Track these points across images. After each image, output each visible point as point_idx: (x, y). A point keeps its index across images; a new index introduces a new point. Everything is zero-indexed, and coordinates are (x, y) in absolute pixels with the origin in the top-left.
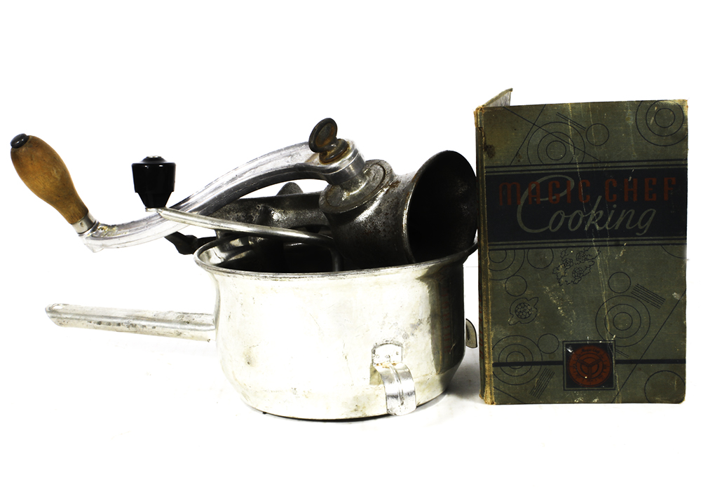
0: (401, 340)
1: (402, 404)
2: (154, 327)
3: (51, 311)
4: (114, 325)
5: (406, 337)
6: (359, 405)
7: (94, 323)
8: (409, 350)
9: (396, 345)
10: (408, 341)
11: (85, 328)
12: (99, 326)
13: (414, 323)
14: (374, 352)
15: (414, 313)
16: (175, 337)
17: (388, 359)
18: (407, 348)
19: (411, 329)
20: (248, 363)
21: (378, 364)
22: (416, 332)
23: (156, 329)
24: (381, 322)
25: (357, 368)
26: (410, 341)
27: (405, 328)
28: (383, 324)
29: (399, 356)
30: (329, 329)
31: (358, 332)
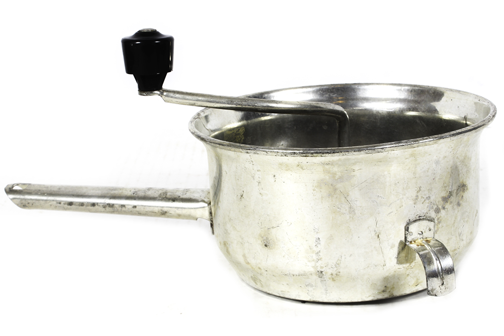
0: (433, 214)
1: (443, 284)
2: (135, 207)
3: (10, 191)
4: (87, 206)
5: (437, 211)
6: (388, 286)
7: (64, 204)
8: (440, 225)
9: (429, 220)
10: (439, 215)
11: (53, 209)
12: (69, 207)
13: (445, 196)
14: (407, 229)
15: (445, 185)
16: (159, 216)
17: (421, 236)
18: (439, 223)
19: (442, 202)
20: (266, 246)
21: (411, 242)
22: (448, 206)
23: (137, 209)
24: (414, 197)
25: (390, 247)
26: (442, 215)
27: (437, 201)
28: (417, 199)
29: (432, 232)
30: (360, 207)
31: (391, 209)
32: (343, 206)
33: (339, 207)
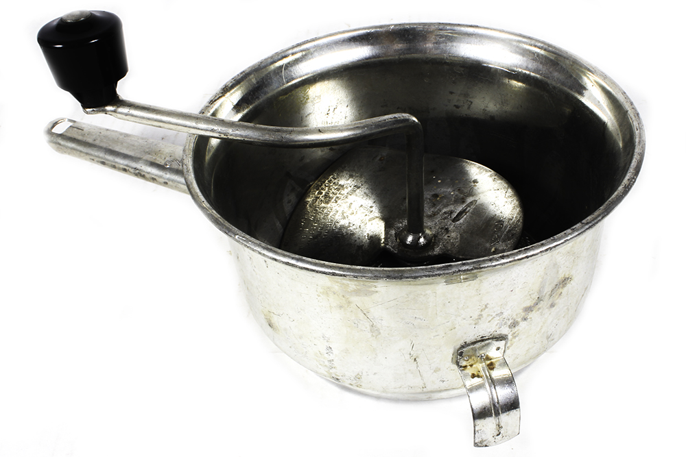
1: (498, 434)
4: (119, 169)
5: (514, 325)
7: (98, 162)
8: (517, 339)
9: (498, 339)
10: (516, 329)
13: (528, 305)
14: (460, 354)
15: (531, 292)
18: (515, 337)
19: (523, 313)
20: (270, 326)
21: (465, 367)
22: (532, 315)
24: (475, 316)
25: (432, 371)
26: (520, 328)
27: (515, 314)
28: (480, 319)
29: (501, 351)
30: (388, 327)
31: (436, 331)
32: (361, 322)
33: (356, 322)
